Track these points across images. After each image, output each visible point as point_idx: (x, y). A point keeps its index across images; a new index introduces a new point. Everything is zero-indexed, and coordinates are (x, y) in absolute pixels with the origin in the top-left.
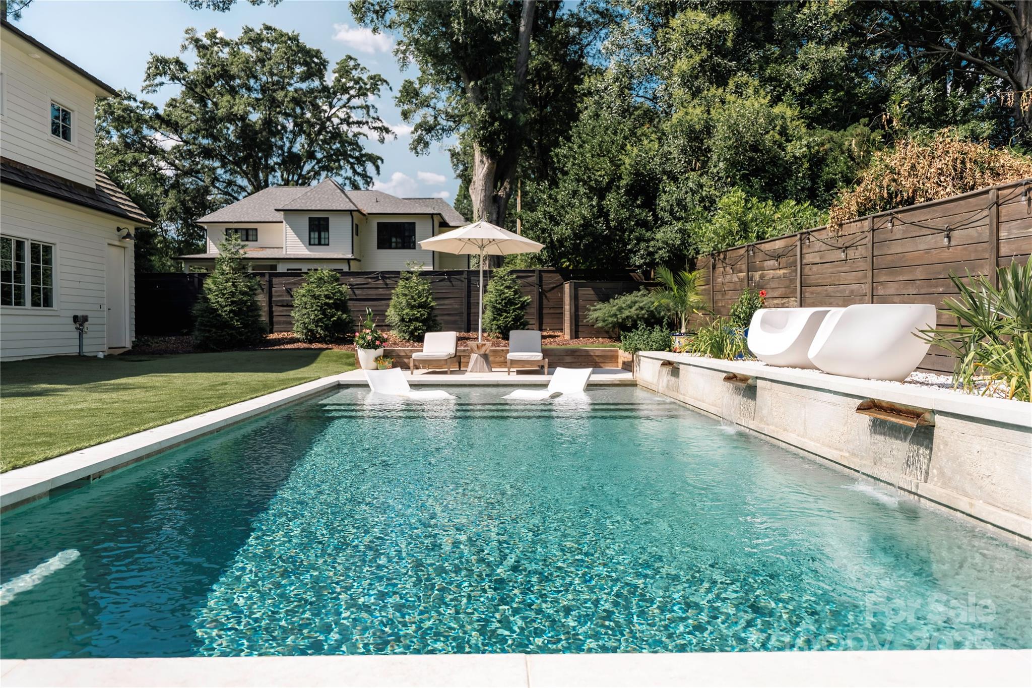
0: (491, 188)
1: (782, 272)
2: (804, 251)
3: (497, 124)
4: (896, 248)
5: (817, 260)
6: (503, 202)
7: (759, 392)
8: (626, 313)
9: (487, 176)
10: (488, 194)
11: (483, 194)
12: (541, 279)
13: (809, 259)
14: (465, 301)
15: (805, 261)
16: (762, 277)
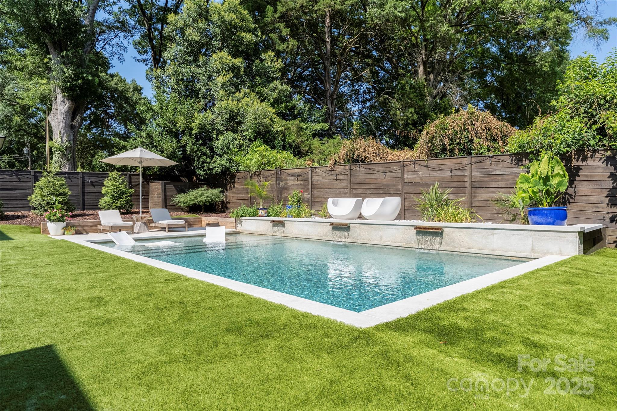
0: (70, 120)
1: (299, 182)
2: (313, 175)
3: (80, 81)
4: (362, 177)
5: (321, 179)
6: (76, 129)
7: (351, 229)
8: (200, 199)
9: (68, 111)
10: (68, 122)
11: (64, 122)
12: (130, 179)
13: (316, 177)
14: (80, 191)
15: (313, 179)
16: (286, 184)
